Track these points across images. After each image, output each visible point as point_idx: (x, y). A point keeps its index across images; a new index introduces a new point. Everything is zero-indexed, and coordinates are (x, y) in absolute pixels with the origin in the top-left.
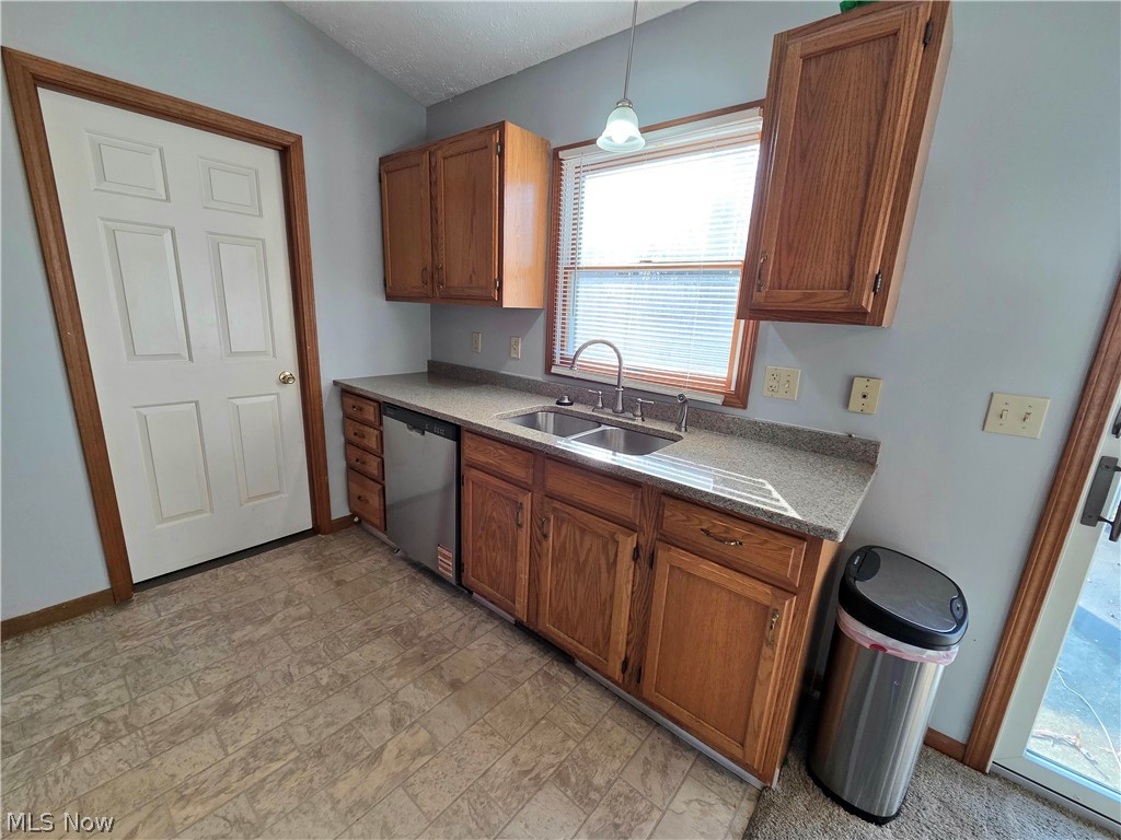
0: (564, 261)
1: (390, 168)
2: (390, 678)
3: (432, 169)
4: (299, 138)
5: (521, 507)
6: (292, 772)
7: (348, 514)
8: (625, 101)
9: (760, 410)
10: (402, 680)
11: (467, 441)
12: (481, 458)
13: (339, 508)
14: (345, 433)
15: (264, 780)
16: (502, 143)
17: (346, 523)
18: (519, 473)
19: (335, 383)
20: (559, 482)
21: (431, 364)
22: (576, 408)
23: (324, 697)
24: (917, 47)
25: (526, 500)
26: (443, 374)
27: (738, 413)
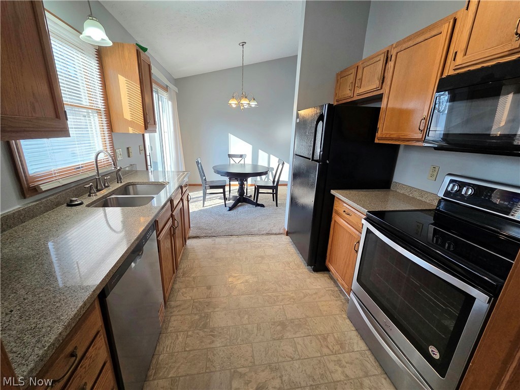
2: (225, 303)
6: (266, 290)
10: (222, 300)
15: (273, 292)
23: (249, 309)
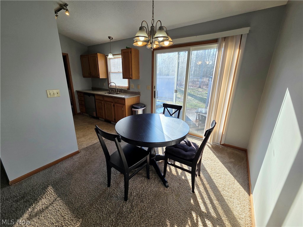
0: (109, 71)
1: (82, 57)
3: (88, 58)
4: (68, 54)
5: (102, 103)
7: (80, 112)
8: (111, 53)
9: (131, 90)
11: (96, 96)
12: (97, 98)
13: (78, 111)
14: (78, 99)
16: (97, 56)
17: (79, 114)
18: (101, 99)
19: (76, 91)
20: (106, 99)
21: (92, 88)
22: (112, 92)
24: (130, 54)
25: (103, 102)
26: (94, 89)
27: (129, 90)
